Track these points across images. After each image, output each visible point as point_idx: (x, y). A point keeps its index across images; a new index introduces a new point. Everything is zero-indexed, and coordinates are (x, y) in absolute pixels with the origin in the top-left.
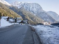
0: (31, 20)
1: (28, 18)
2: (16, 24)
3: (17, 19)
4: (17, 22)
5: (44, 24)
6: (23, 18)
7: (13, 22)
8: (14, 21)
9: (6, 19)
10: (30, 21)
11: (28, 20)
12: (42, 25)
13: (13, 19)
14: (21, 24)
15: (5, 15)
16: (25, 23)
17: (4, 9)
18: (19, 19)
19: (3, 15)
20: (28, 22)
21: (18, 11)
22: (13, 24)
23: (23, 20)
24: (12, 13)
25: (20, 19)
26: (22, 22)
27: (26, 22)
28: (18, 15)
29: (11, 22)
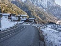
0: (40, 18)
1: (36, 15)
2: (19, 23)
3: (20, 16)
4: (21, 20)
5: (57, 23)
6: (28, 15)
7: (16, 21)
8: (17, 19)
9: (8, 17)
10: (38, 19)
11: (35, 18)
12: (54, 25)
13: (16, 17)
14: (25, 23)
15: (6, 11)
16: (31, 22)
17: (4, 3)
18: (23, 16)
19: (4, 11)
20: (35, 21)
21: (22, 6)
22: (16, 23)
23: (29, 18)
24: (14, 8)
25: (25, 16)
26: (27, 21)
27: (33, 21)
28: (23, 11)
29: (14, 20)
